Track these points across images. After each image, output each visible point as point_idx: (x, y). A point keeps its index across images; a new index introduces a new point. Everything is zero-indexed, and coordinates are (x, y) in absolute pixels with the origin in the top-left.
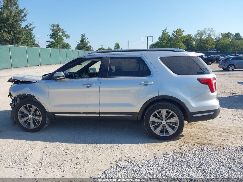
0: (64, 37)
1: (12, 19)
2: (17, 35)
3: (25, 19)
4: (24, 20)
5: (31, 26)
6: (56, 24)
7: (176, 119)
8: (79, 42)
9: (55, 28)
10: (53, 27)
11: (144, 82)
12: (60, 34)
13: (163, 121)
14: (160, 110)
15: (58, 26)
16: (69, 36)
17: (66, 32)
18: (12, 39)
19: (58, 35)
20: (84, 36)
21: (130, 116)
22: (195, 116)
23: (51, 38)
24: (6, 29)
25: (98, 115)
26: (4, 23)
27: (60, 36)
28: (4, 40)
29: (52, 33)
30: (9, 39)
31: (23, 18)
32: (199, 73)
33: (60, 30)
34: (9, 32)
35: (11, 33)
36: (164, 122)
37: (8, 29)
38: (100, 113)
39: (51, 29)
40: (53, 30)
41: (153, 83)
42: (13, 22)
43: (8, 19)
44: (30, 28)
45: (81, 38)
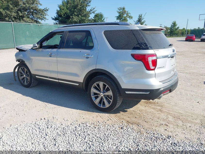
0: (128, 18)
1: (80, 5)
2: (83, 18)
3: (90, 4)
4: (89, 6)
5: (94, 10)
6: (122, 7)
7: (110, 93)
8: (136, 22)
9: (121, 11)
10: (120, 10)
11: (87, 54)
12: (125, 15)
13: (101, 93)
14: (98, 82)
15: (124, 9)
16: (132, 17)
17: (130, 13)
18: (80, 21)
19: (123, 16)
20: (141, 16)
21: (78, 84)
22: (126, 92)
23: (117, 19)
24: (76, 14)
25: (58, 81)
26: (75, 9)
27: (125, 17)
28: (74, 22)
29: (119, 15)
30: (78, 21)
31: (89, 4)
32: (135, 48)
33: (125, 12)
34: (78, 16)
35: (80, 16)
36: (102, 95)
37: (77, 13)
38: (58, 79)
39: (118, 12)
40: (119, 13)
41: (93, 56)
42: (81, 8)
43: (77, 5)
44: (93, 11)
45: (138, 18)
